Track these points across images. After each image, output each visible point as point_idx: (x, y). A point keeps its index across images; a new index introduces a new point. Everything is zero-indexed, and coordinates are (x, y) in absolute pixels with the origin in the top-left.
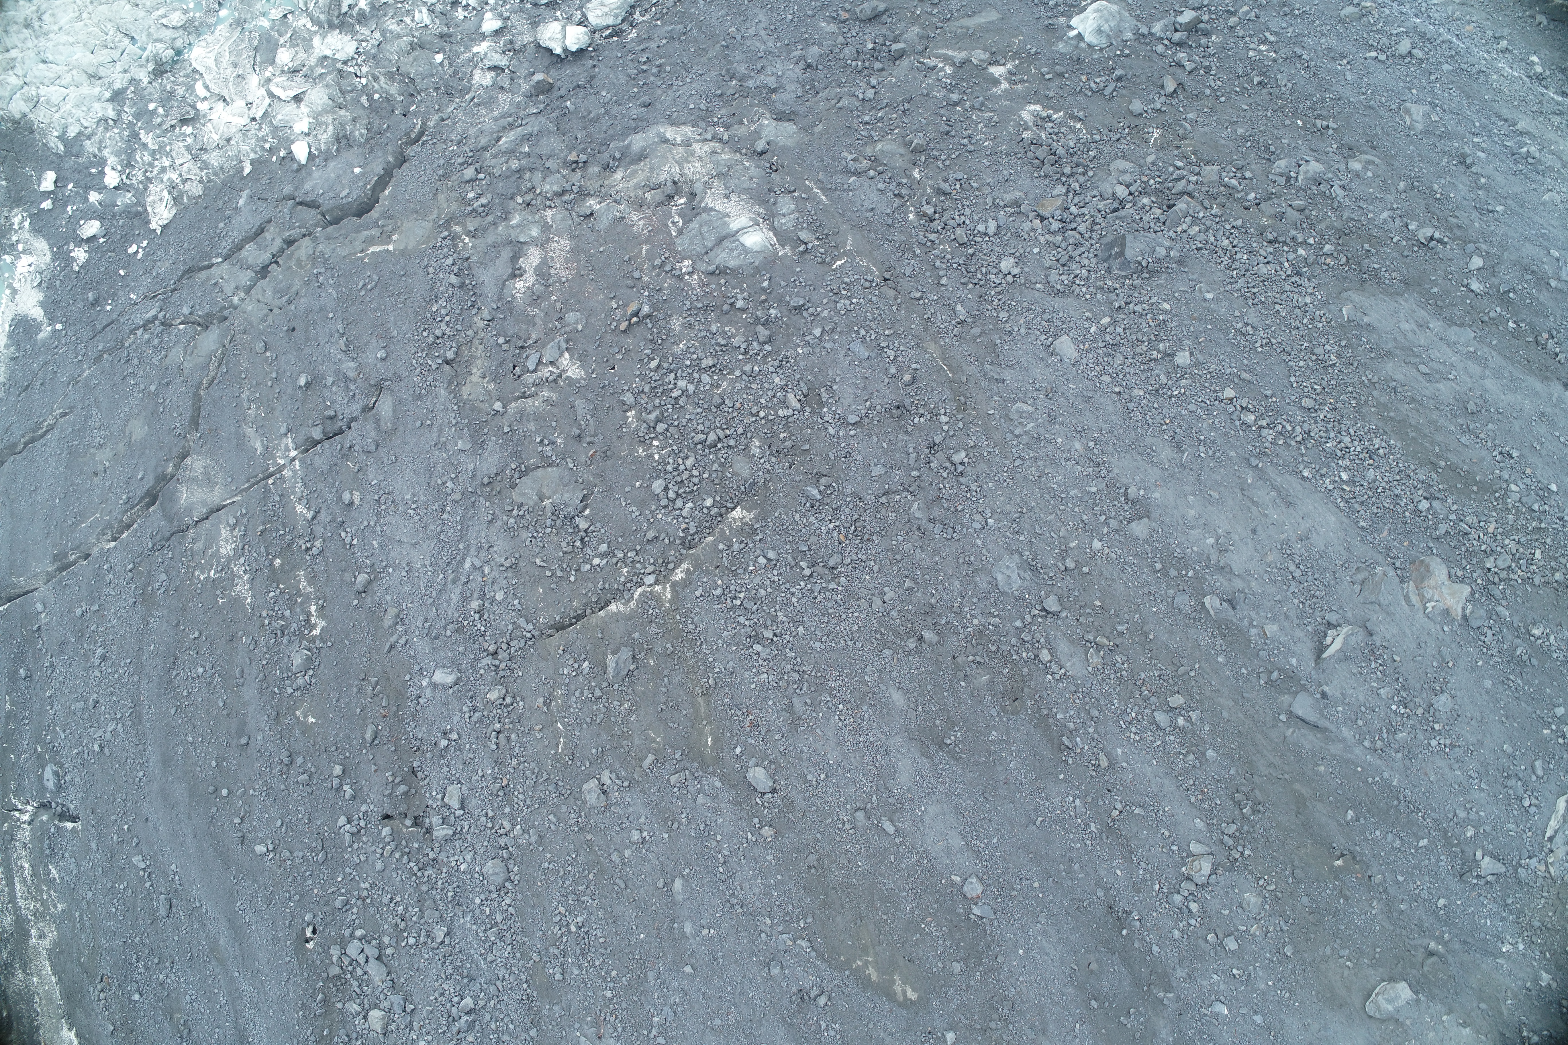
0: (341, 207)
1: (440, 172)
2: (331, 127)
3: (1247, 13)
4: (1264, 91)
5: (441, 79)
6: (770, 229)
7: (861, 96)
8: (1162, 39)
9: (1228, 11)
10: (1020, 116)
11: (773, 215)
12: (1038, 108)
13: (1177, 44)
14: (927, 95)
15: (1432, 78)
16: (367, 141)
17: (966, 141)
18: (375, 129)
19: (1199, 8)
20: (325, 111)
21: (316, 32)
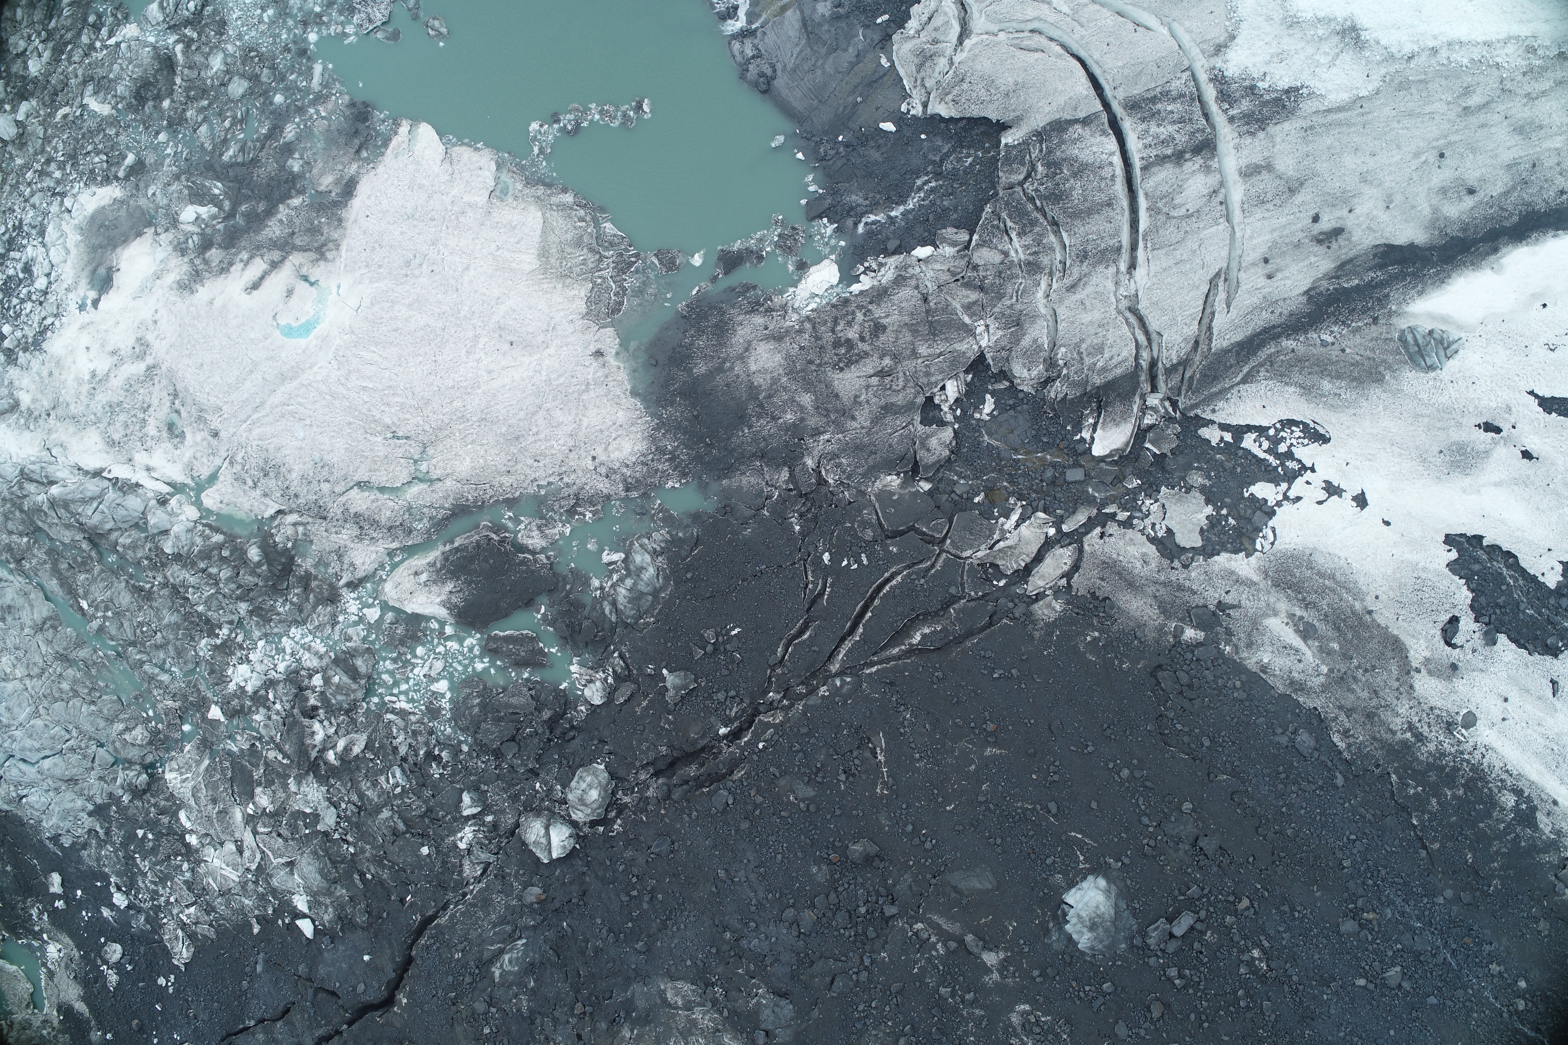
0: (359, 1003)
2: (330, 909)
3: (1247, 909)
4: (1249, 1015)
5: (431, 871)
7: (855, 977)
8: (1156, 951)
10: (1009, 1019)
12: (1027, 1007)
16: (370, 925)
18: (376, 915)
20: (321, 890)
21: (291, 771)
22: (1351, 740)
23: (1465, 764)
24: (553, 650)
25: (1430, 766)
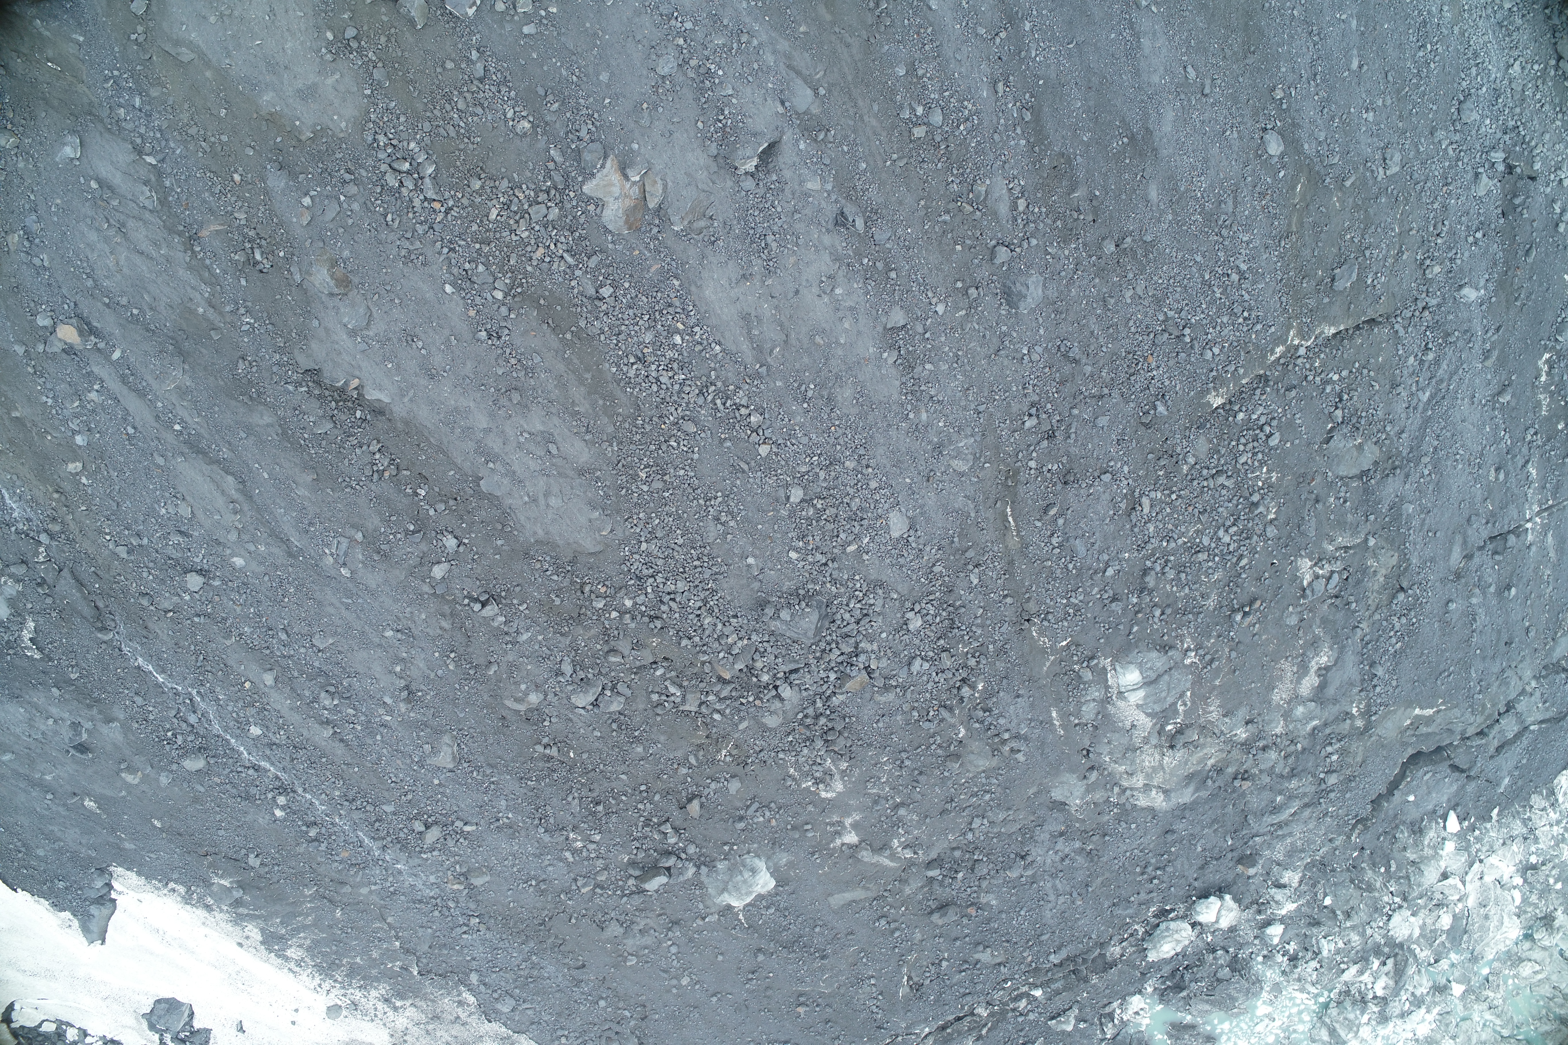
0: (1434, 763)
1: (1353, 784)
2: (1426, 843)
3: (585, 885)
4: (595, 794)
5: (1328, 880)
6: (1109, 687)
7: (985, 821)
8: (687, 859)
9: (602, 888)
10: (844, 787)
11: (1102, 701)
12: (824, 796)
13: (670, 853)
14: (926, 817)
15: (410, 797)
16: (1397, 827)
17: (907, 763)
18: (1389, 837)
19: (633, 893)
20: (1428, 859)
21: (1414, 943)
22: (456, 999)
23: (340, 979)
24: (1160, 1036)
25: (377, 979)
